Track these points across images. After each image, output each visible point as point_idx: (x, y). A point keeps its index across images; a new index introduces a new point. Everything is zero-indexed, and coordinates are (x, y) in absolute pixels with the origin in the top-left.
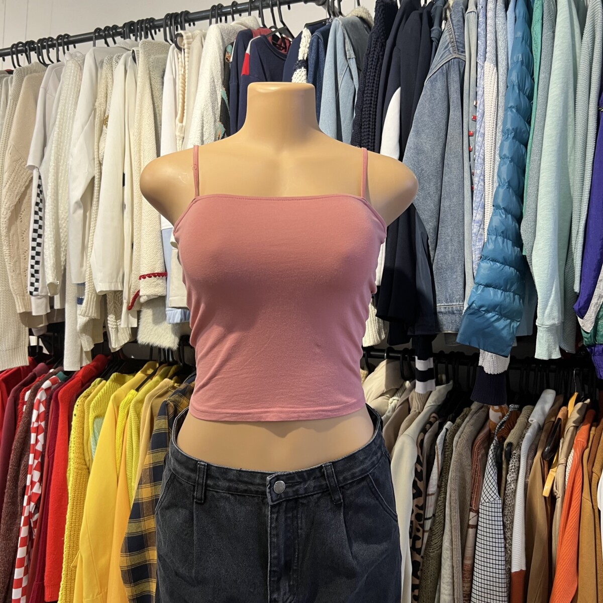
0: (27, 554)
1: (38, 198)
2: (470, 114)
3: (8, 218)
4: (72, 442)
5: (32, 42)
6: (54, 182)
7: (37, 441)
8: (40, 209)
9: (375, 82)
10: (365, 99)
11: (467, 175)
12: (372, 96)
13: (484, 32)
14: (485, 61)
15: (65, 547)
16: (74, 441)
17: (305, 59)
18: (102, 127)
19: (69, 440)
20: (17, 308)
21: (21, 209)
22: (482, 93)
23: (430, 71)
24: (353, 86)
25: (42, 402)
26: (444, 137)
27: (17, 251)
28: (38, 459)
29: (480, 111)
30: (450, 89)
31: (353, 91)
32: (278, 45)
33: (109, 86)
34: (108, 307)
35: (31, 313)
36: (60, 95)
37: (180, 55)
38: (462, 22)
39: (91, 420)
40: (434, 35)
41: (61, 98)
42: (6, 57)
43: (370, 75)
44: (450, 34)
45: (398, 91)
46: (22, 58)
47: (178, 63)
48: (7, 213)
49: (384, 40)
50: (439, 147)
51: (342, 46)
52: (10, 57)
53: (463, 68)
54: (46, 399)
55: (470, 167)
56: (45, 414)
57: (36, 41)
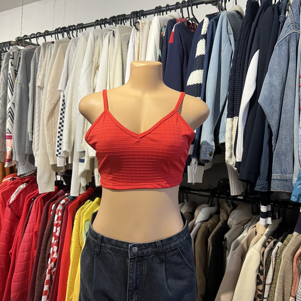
0: (49, 289)
1: (63, 106)
3: (47, 116)
5: (65, 28)
6: (70, 98)
7: (57, 230)
8: (64, 112)
10: (238, 56)
11: (297, 101)
12: (242, 55)
15: (67, 287)
16: (75, 233)
17: (205, 34)
18: (96, 71)
19: (72, 232)
20: (50, 162)
21: (54, 112)
23: (278, 40)
24: (231, 49)
25: (60, 211)
26: (285, 78)
27: (52, 133)
28: (56, 240)
30: (290, 50)
31: (231, 52)
32: (190, 27)
33: (101, 49)
34: (95, 164)
35: (56, 165)
37: (137, 33)
39: (83, 222)
40: (281, 19)
41: (76, 56)
42: (52, 35)
43: (242, 43)
44: (291, 19)
45: (258, 51)
46: (60, 35)
47: (136, 37)
48: (47, 114)
49: (250, 23)
51: (226, 27)
52: (54, 35)
53: (298, 38)
54: (62, 209)
55: (299, 96)
56: (61, 217)
57: (67, 27)
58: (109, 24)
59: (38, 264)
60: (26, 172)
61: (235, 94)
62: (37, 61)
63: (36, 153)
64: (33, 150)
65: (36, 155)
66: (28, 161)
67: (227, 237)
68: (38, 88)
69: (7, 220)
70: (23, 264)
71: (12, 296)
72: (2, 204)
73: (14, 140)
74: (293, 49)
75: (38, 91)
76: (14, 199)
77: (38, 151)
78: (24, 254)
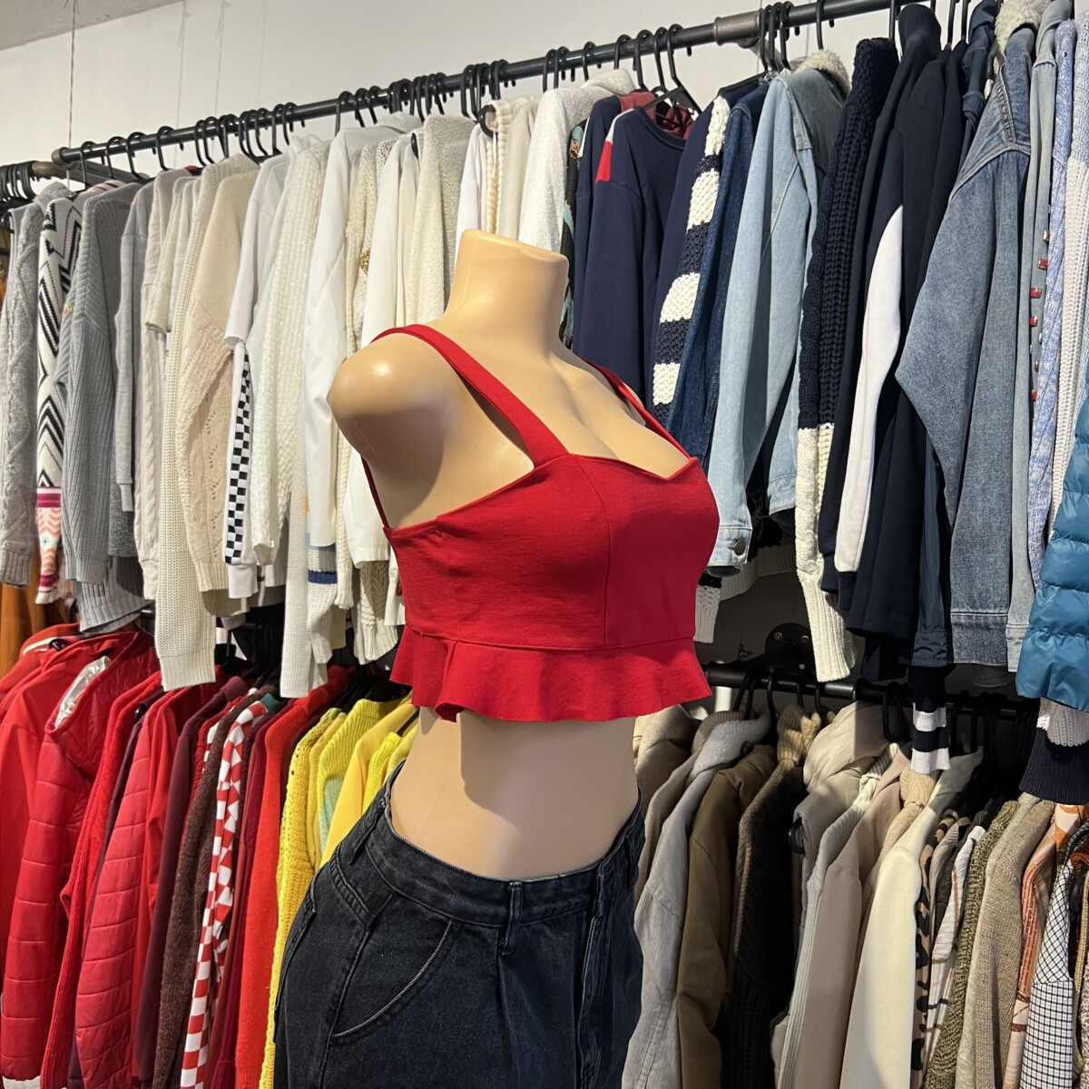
0: (206, 1010)
1: (242, 394)
2: (1035, 257)
3: (187, 428)
4: (287, 820)
5: (232, 117)
6: (270, 368)
7: (227, 814)
8: (246, 414)
9: (852, 194)
10: (831, 226)
11: (1022, 371)
12: (844, 221)
13: (1068, 101)
14: (1069, 155)
15: (270, 1002)
16: (291, 819)
17: (717, 153)
18: (359, 271)
19: (281, 816)
20: (200, 583)
21: (208, 411)
22: (1061, 216)
23: (960, 175)
24: (807, 202)
25: (237, 747)
26: (981, 299)
27: (202, 484)
28: (227, 847)
29: (1056, 251)
30: (999, 208)
31: (805, 210)
32: (666, 120)
35: (226, 591)
36: (283, 212)
37: (489, 145)
38: (1025, 83)
39: (319, 784)
40: (968, 107)
41: (285, 220)
42: (185, 144)
43: (842, 181)
44: (1002, 106)
45: (899, 212)
46: (214, 143)
47: (487, 157)
48: (186, 419)
49: (869, 118)
50: (972, 316)
51: (788, 128)
52: (193, 142)
53: (1025, 169)
54: (243, 742)
55: (1030, 356)
56: (241, 768)
57: (238, 116)
58: (385, 107)
59: (166, 929)
60: (111, 620)
61: (821, 350)
62: (142, 238)
63: (147, 552)
64: (137, 542)
65: (147, 560)
66: (115, 581)
67: (803, 815)
68: (149, 329)
69: (47, 784)
70: (114, 930)
71: (79, 1039)
72: (27, 730)
73: (66, 510)
74: (1007, 206)
75: (147, 339)
76: (68, 711)
77: (155, 546)
78: (116, 898)
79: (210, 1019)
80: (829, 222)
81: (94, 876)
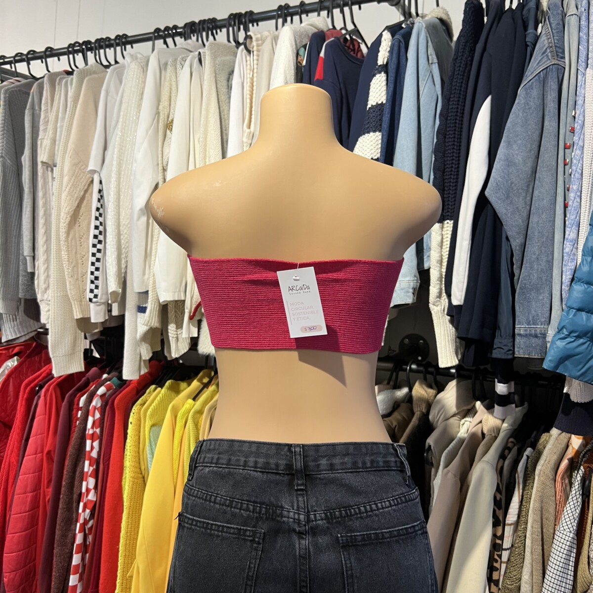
0: (81, 561)
1: (98, 203)
2: (568, 126)
3: (67, 223)
4: (128, 450)
5: (89, 42)
6: (116, 188)
7: (92, 447)
8: (101, 215)
9: (462, 89)
10: (450, 107)
11: (560, 190)
12: (458, 104)
13: (586, 37)
14: (587, 67)
15: (120, 555)
16: (130, 450)
17: (385, 63)
18: (166, 131)
19: (124, 448)
20: (75, 314)
21: (79, 213)
22: (582, 102)
23: (525, 78)
24: (436, 93)
25: (98, 409)
26: (536, 149)
27: (75, 256)
28: (93, 466)
29: (580, 122)
30: (547, 97)
31: (435, 98)
33: (173, 89)
34: (169, 316)
35: (89, 319)
36: (122, 97)
37: (248, 58)
38: (562, 26)
39: (147, 429)
40: (529, 39)
41: (123, 101)
42: (61, 57)
43: (457, 81)
44: (549, 39)
45: (489, 99)
46: (79, 57)
47: (247, 65)
48: (67, 218)
49: (472, 45)
50: (530, 159)
51: (425, 50)
52: (66, 57)
53: (562, 75)
54: (101, 406)
55: (565, 182)
56: (100, 421)
57: (93, 41)
58: (181, 38)
59: (57, 515)
60: (20, 335)
62: (38, 111)
63: (43, 296)
64: (37, 290)
65: (43, 300)
66: (23, 312)
67: (432, 444)
68: (43, 165)
70: (25, 516)
71: (5, 580)
74: (551, 96)
75: (42, 171)
77: (47, 292)
78: (26, 497)
79: (84, 566)
80: (449, 104)
81: (13, 484)
